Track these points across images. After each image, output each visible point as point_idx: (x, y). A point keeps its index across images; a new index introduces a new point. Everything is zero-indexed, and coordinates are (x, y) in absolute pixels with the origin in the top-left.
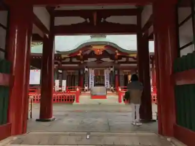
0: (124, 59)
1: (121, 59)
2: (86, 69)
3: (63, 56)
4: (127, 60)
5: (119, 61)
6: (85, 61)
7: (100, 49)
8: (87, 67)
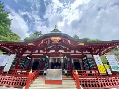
0: (73, 52)
1: (71, 51)
2: (47, 57)
3: (29, 44)
4: (75, 52)
5: (70, 52)
6: (48, 52)
7: (57, 39)
8: (48, 56)
